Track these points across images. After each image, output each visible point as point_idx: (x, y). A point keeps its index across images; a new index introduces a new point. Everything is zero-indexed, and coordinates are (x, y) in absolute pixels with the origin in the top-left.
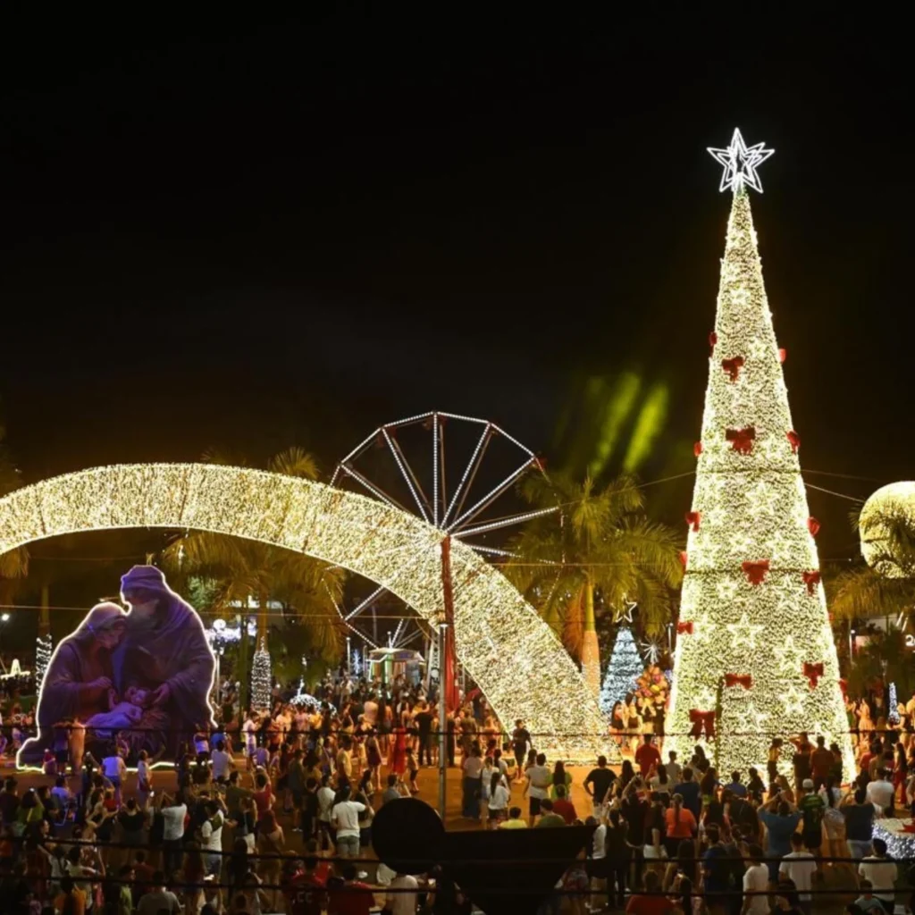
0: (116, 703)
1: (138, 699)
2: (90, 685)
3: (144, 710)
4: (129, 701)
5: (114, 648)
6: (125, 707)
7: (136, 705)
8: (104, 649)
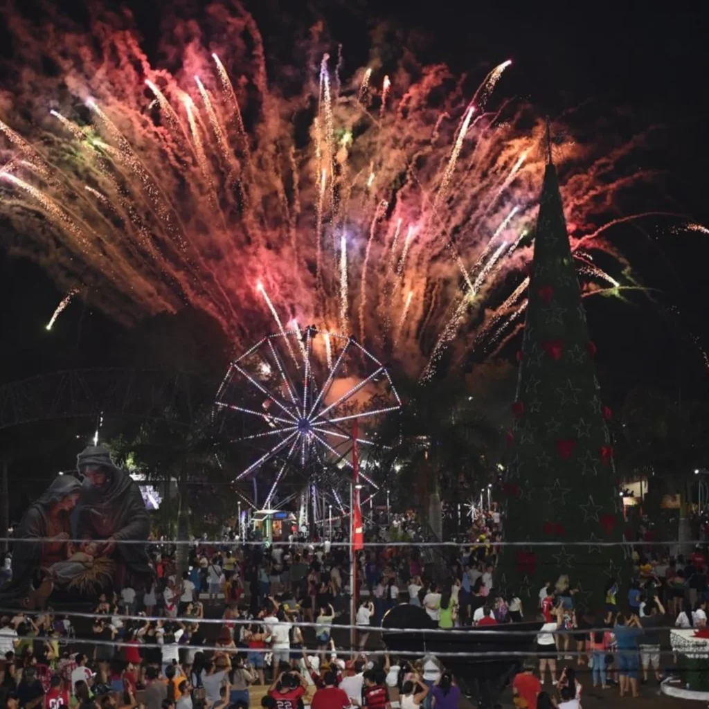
0: (73, 553)
1: (91, 549)
2: (52, 540)
3: (95, 558)
4: (83, 551)
5: (71, 510)
6: (80, 556)
7: (88, 554)
8: (63, 511)
